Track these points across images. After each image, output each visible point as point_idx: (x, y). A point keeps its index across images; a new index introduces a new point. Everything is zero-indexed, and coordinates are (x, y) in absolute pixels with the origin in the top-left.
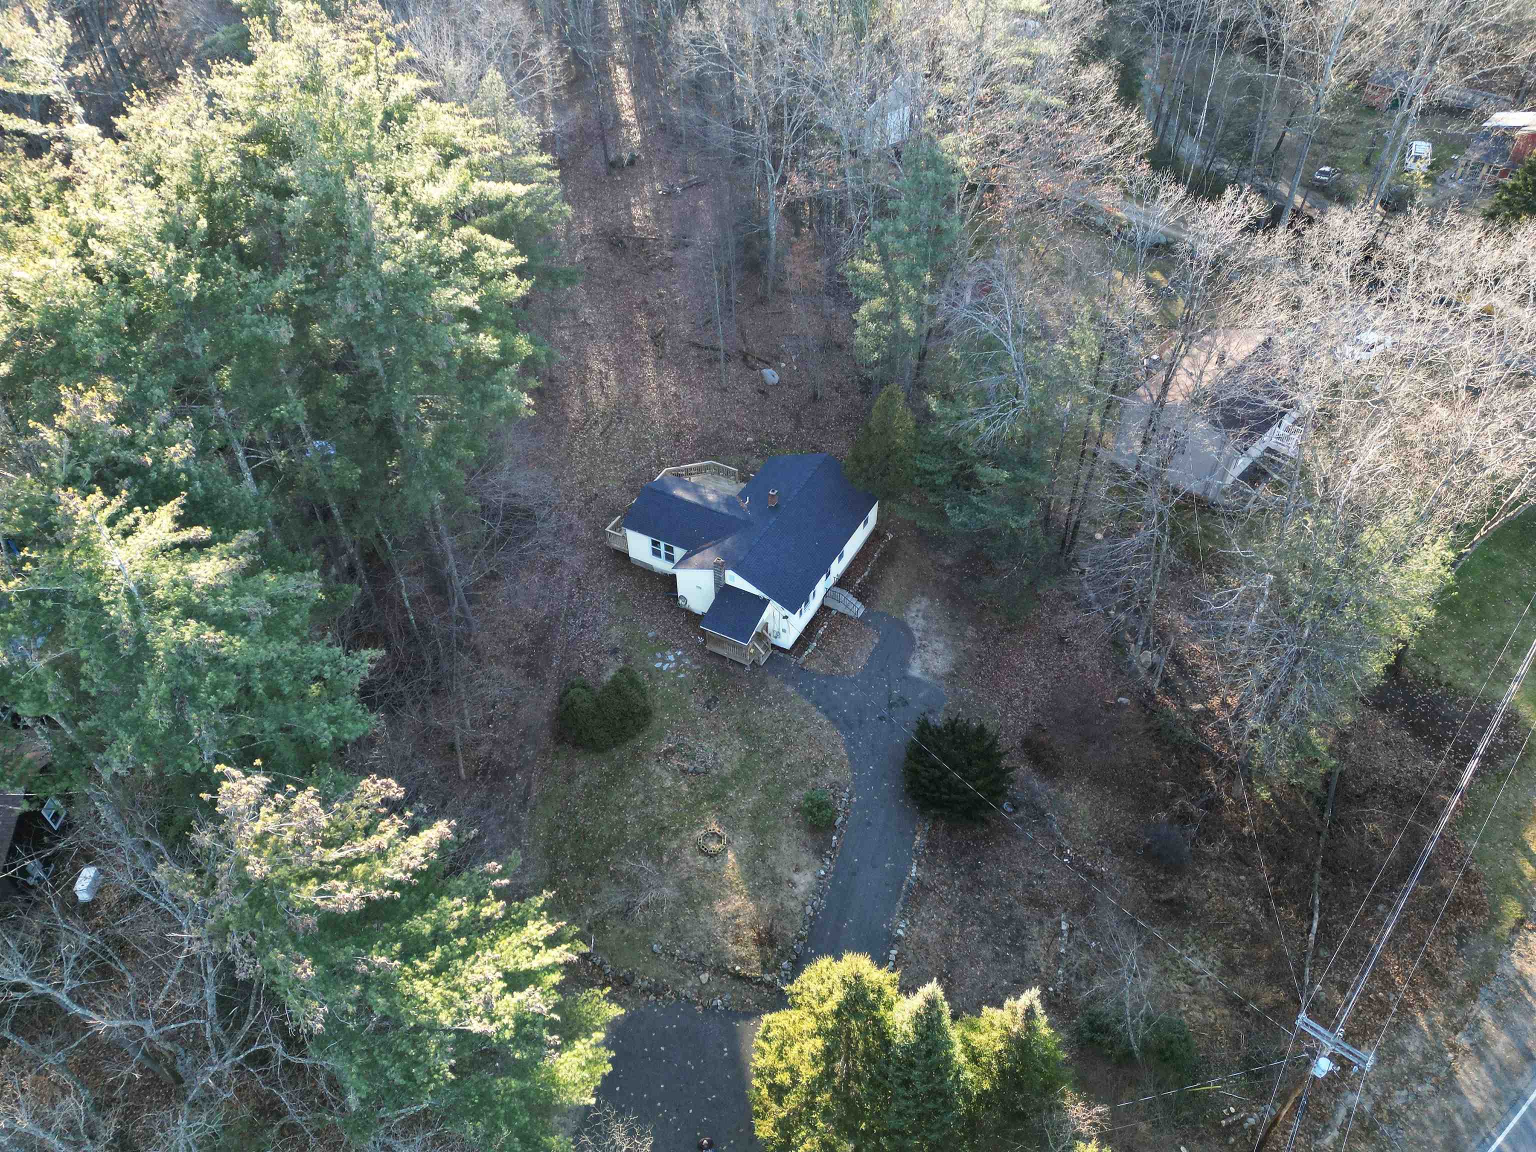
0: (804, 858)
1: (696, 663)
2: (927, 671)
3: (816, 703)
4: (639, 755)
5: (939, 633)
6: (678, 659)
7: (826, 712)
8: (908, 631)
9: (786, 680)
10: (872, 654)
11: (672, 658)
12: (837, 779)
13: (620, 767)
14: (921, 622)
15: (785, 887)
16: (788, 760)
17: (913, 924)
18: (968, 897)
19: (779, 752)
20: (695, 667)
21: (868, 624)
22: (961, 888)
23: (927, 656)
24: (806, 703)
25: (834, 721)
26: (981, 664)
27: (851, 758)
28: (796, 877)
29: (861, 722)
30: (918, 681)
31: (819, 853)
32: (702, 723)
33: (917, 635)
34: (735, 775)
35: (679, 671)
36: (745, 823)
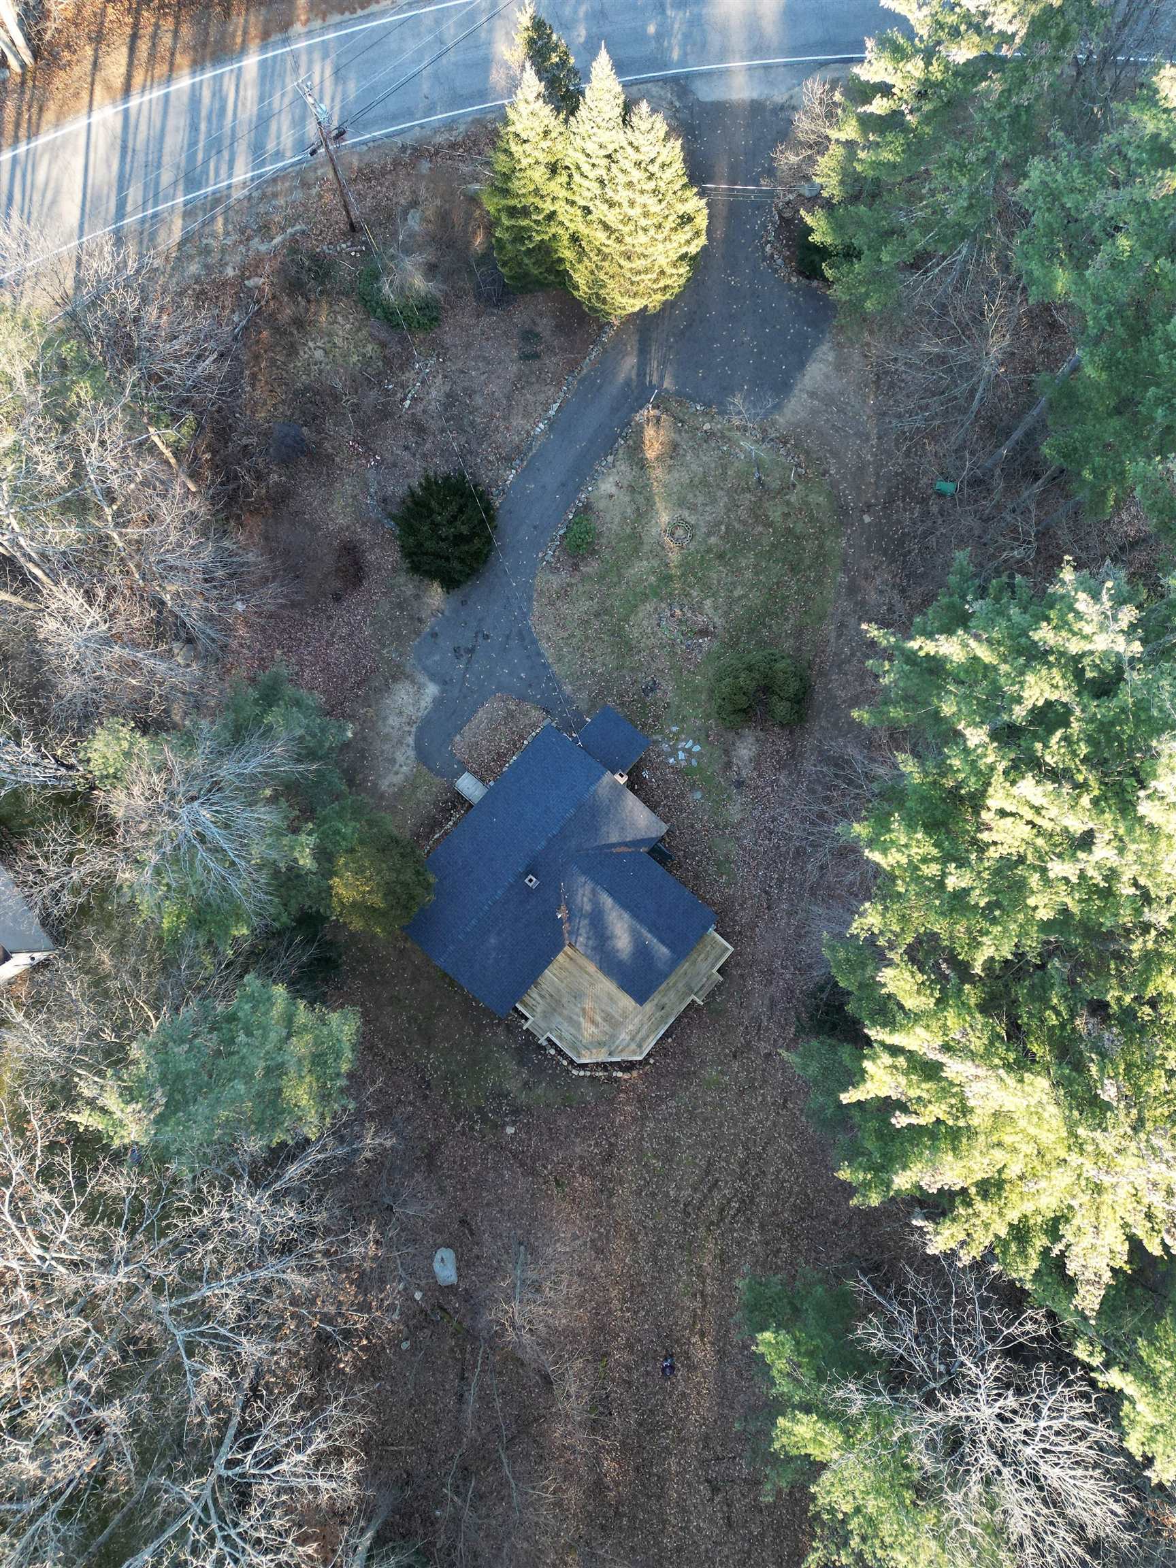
0: (602, 505)
1: (656, 742)
2: (421, 687)
3: (546, 666)
4: (731, 638)
5: (387, 738)
6: (675, 750)
7: (539, 655)
8: (419, 748)
9: (569, 701)
10: (469, 720)
11: (681, 755)
12: (551, 577)
13: (751, 631)
14: (400, 758)
15: (626, 483)
16: (594, 605)
17: (528, 433)
18: (474, 446)
19: (597, 615)
20: (658, 737)
21: (459, 762)
22: (477, 455)
23: (410, 710)
24: (555, 668)
25: (534, 642)
26: (359, 684)
27: (530, 599)
28: (613, 490)
29: (508, 637)
30: (433, 677)
31: (587, 507)
32: (664, 663)
33: (411, 740)
34: (645, 598)
35: (677, 734)
36: (646, 548)
